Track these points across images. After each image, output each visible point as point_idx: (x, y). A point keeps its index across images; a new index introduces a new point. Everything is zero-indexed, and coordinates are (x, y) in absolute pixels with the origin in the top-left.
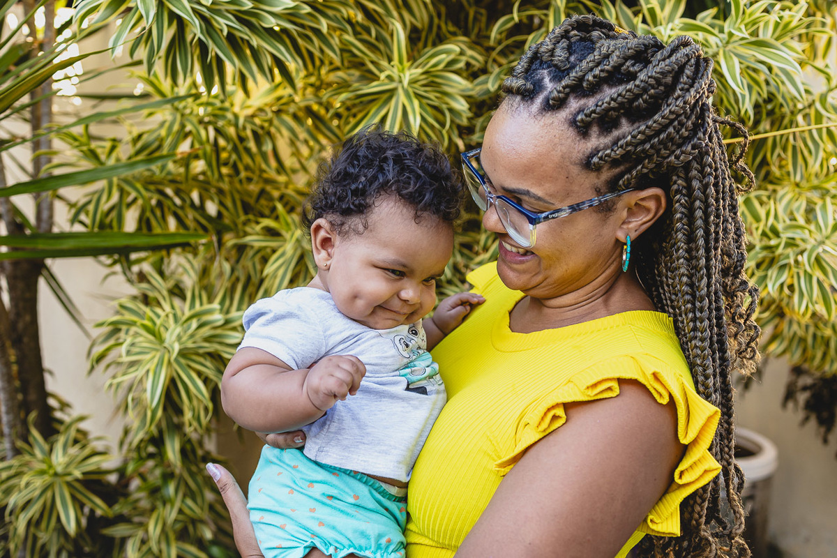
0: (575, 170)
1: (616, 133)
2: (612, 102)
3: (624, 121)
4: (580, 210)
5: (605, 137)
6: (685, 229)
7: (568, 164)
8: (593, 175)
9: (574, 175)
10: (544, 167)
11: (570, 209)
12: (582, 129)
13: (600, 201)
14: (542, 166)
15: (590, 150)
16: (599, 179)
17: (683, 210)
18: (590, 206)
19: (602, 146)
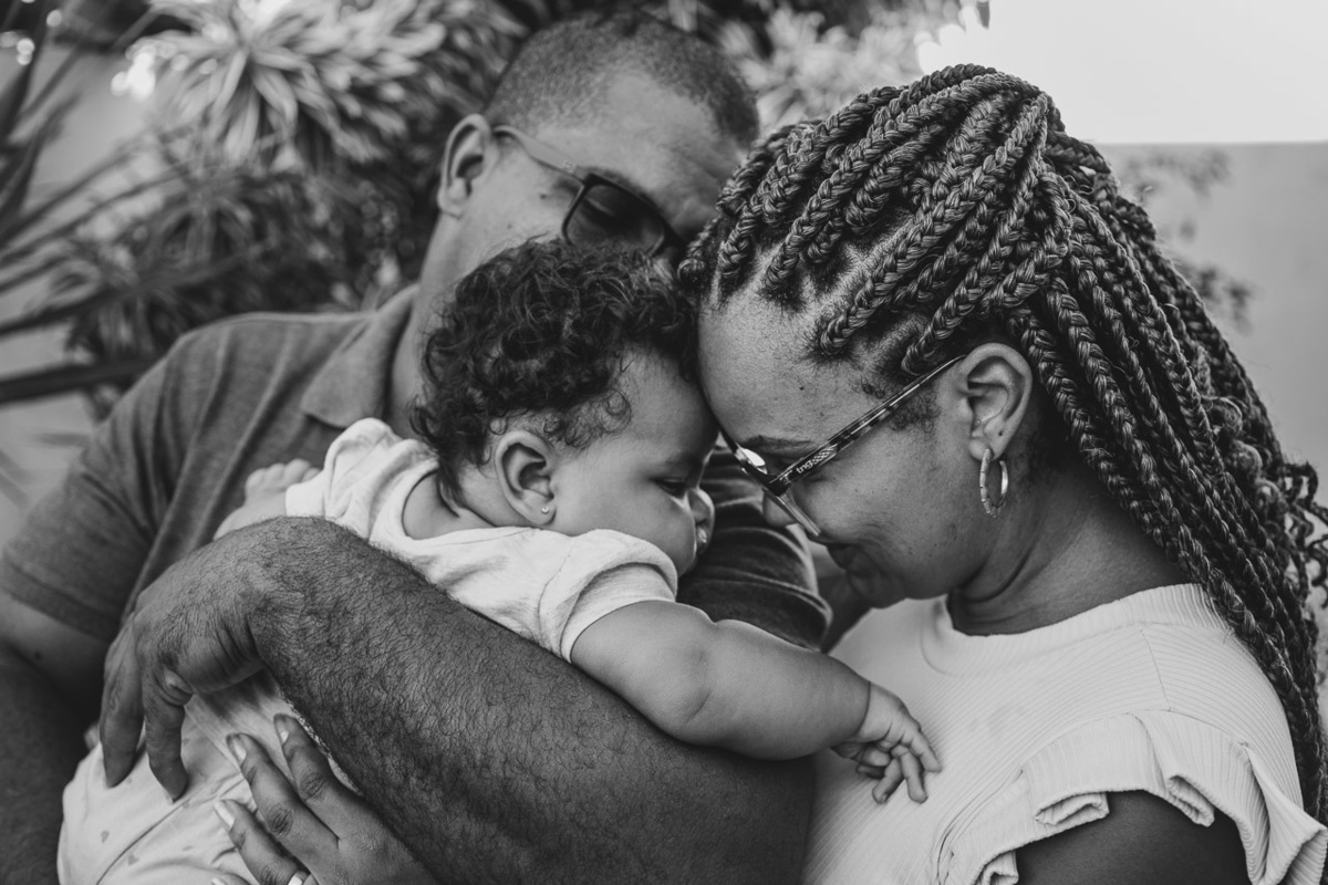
0: (807, 370)
1: (846, 280)
2: (805, 228)
3: (851, 252)
4: (855, 437)
5: (829, 291)
6: (1065, 385)
7: (790, 364)
8: (844, 367)
9: (810, 379)
10: (759, 386)
11: (832, 443)
12: (785, 294)
13: (888, 408)
14: (755, 385)
15: (813, 325)
16: (860, 368)
17: (1047, 354)
18: (871, 424)
19: (831, 311)
